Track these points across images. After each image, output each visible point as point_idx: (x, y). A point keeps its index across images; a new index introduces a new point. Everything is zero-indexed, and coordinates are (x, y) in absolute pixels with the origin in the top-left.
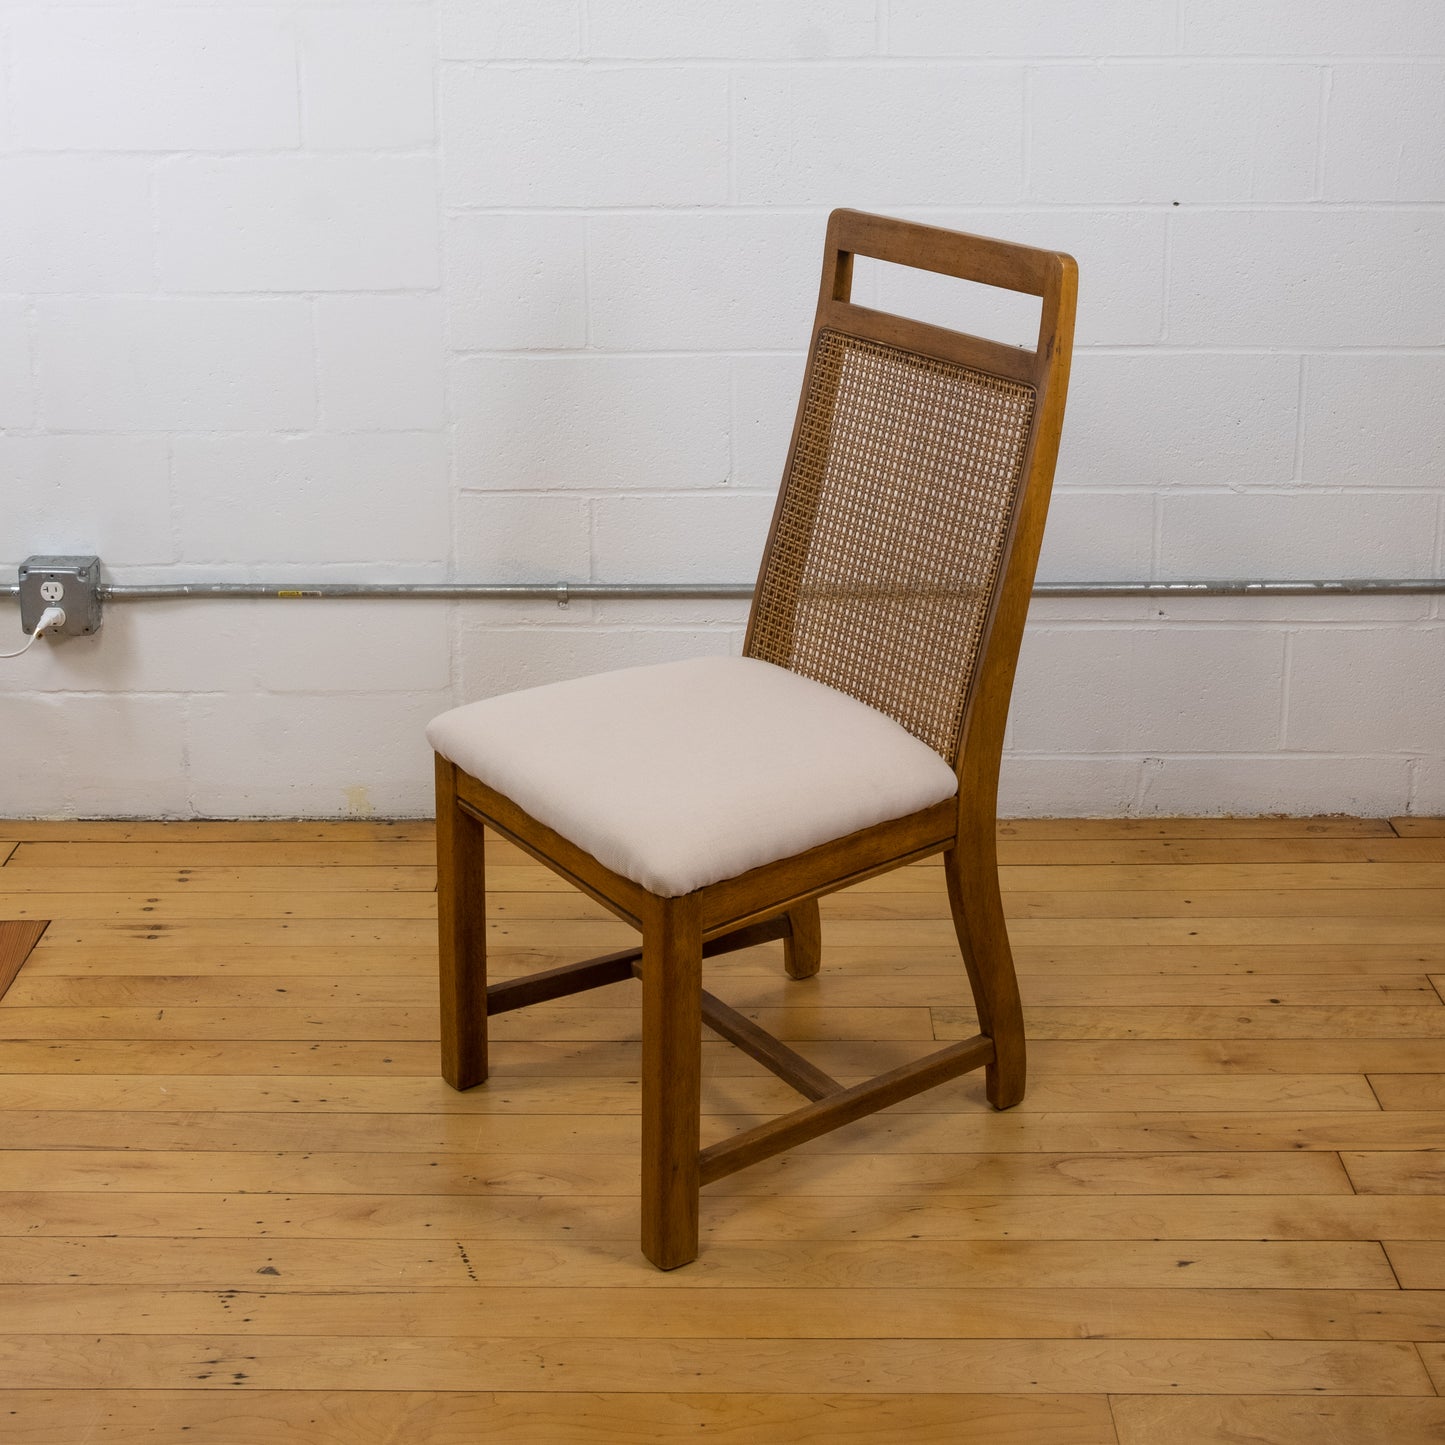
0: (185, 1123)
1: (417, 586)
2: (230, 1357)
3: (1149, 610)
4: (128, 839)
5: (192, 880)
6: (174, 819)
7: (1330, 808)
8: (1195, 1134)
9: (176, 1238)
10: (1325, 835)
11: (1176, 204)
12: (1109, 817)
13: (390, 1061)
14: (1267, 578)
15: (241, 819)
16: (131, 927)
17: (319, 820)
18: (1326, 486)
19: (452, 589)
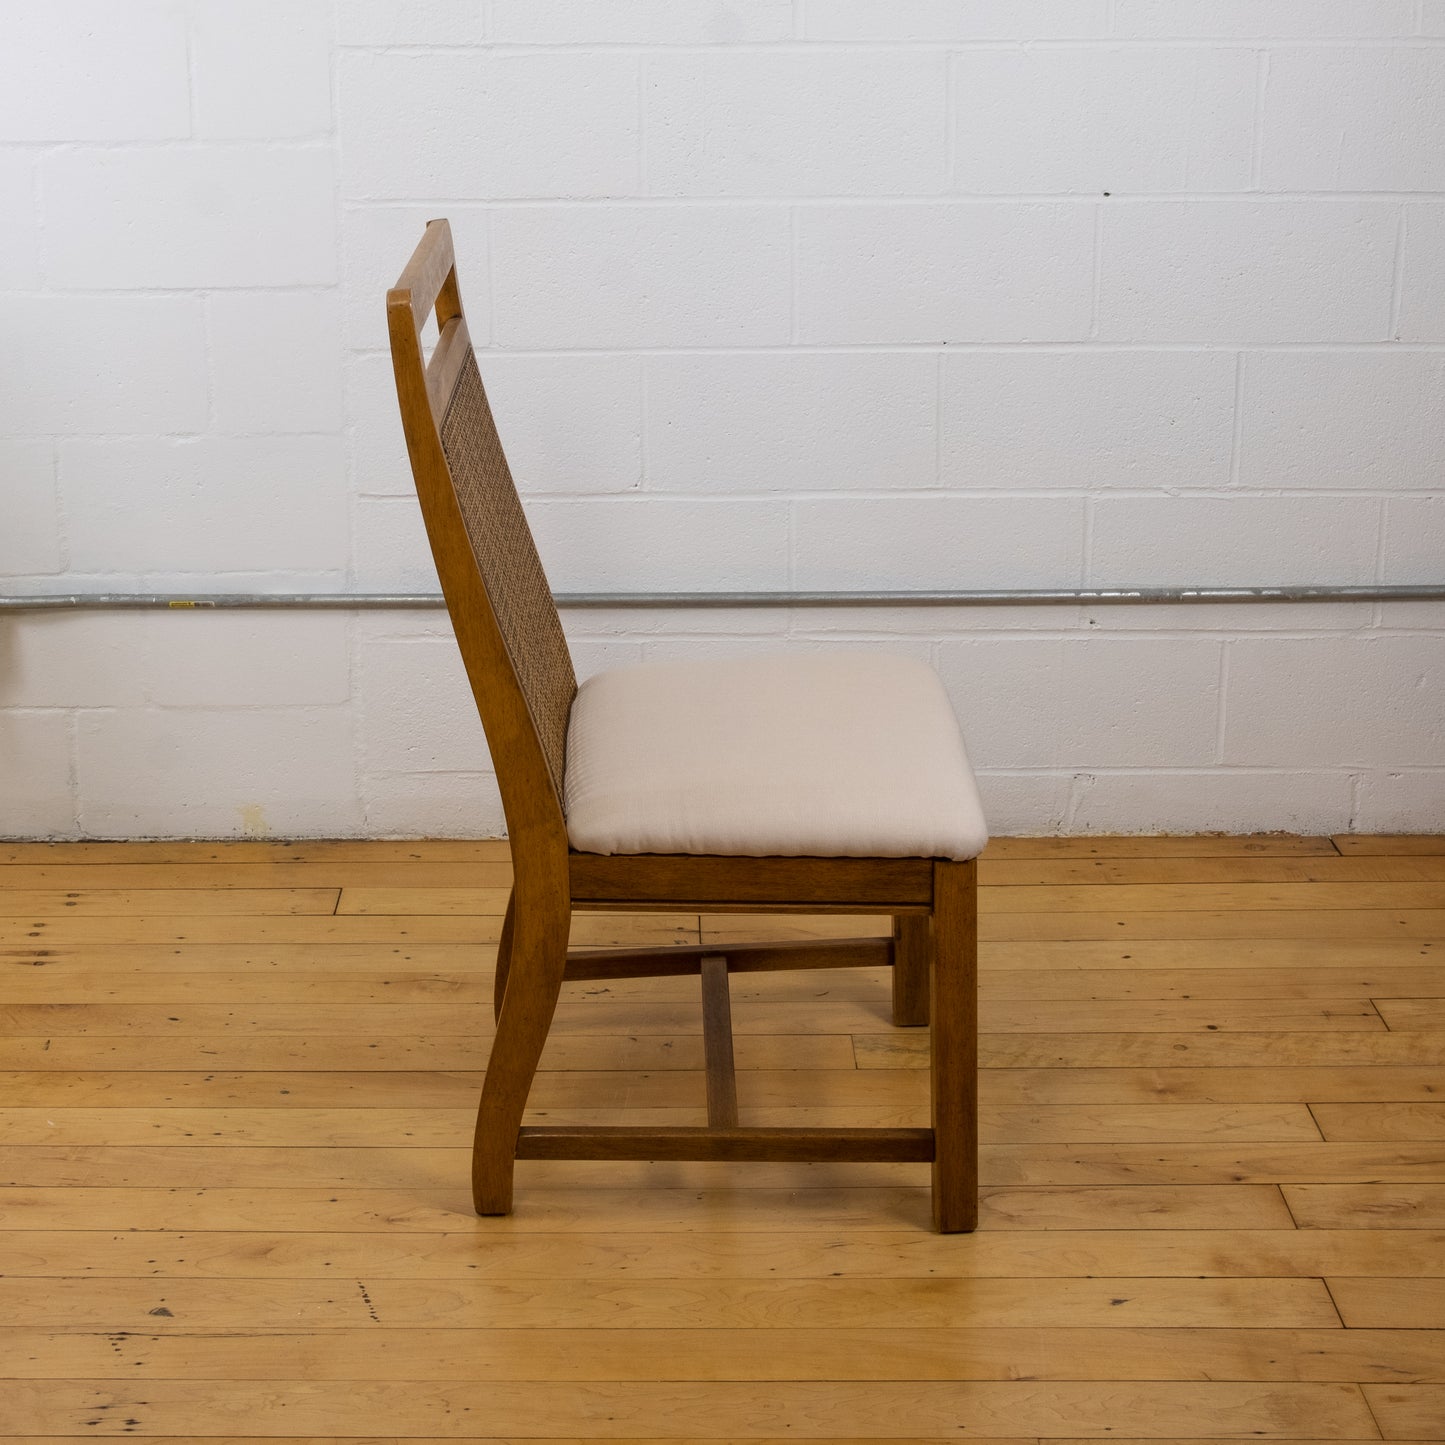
0: (74, 1158)
1: (314, 595)
2: (121, 1402)
3: (1080, 619)
4: (13, 861)
5: (82, 903)
6: (60, 840)
7: (1268, 826)
8: (1128, 1167)
9: (64, 1278)
10: (1263, 853)
11: (1107, 194)
12: (1038, 835)
13: (287, 1092)
14: (1201, 585)
15: (131, 840)
16: (17, 953)
17: (213, 841)
18: (1264, 489)
19: (351, 599)
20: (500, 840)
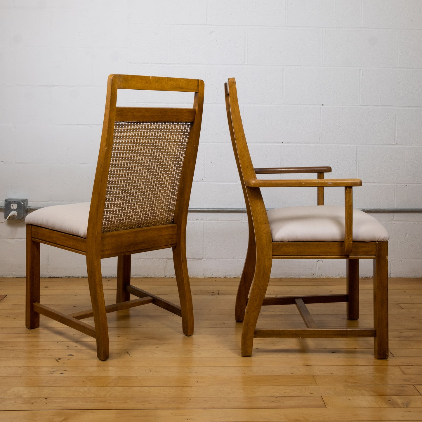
2: (59, 370)
5: (49, 288)
6: (43, 277)
11: (323, 105)
12: (308, 277)
15: (63, 277)
17: (86, 277)
20: (164, 278)
